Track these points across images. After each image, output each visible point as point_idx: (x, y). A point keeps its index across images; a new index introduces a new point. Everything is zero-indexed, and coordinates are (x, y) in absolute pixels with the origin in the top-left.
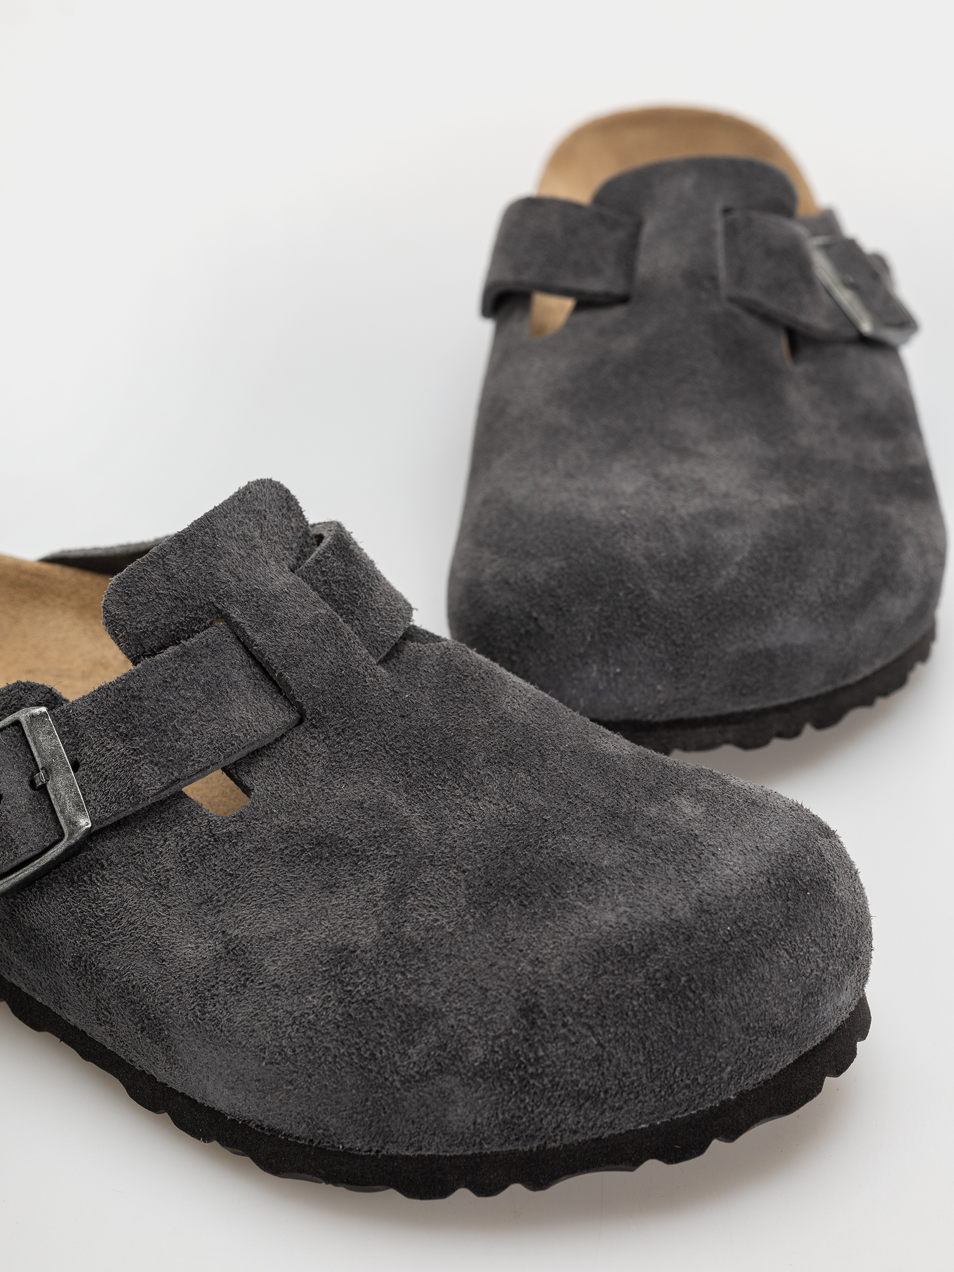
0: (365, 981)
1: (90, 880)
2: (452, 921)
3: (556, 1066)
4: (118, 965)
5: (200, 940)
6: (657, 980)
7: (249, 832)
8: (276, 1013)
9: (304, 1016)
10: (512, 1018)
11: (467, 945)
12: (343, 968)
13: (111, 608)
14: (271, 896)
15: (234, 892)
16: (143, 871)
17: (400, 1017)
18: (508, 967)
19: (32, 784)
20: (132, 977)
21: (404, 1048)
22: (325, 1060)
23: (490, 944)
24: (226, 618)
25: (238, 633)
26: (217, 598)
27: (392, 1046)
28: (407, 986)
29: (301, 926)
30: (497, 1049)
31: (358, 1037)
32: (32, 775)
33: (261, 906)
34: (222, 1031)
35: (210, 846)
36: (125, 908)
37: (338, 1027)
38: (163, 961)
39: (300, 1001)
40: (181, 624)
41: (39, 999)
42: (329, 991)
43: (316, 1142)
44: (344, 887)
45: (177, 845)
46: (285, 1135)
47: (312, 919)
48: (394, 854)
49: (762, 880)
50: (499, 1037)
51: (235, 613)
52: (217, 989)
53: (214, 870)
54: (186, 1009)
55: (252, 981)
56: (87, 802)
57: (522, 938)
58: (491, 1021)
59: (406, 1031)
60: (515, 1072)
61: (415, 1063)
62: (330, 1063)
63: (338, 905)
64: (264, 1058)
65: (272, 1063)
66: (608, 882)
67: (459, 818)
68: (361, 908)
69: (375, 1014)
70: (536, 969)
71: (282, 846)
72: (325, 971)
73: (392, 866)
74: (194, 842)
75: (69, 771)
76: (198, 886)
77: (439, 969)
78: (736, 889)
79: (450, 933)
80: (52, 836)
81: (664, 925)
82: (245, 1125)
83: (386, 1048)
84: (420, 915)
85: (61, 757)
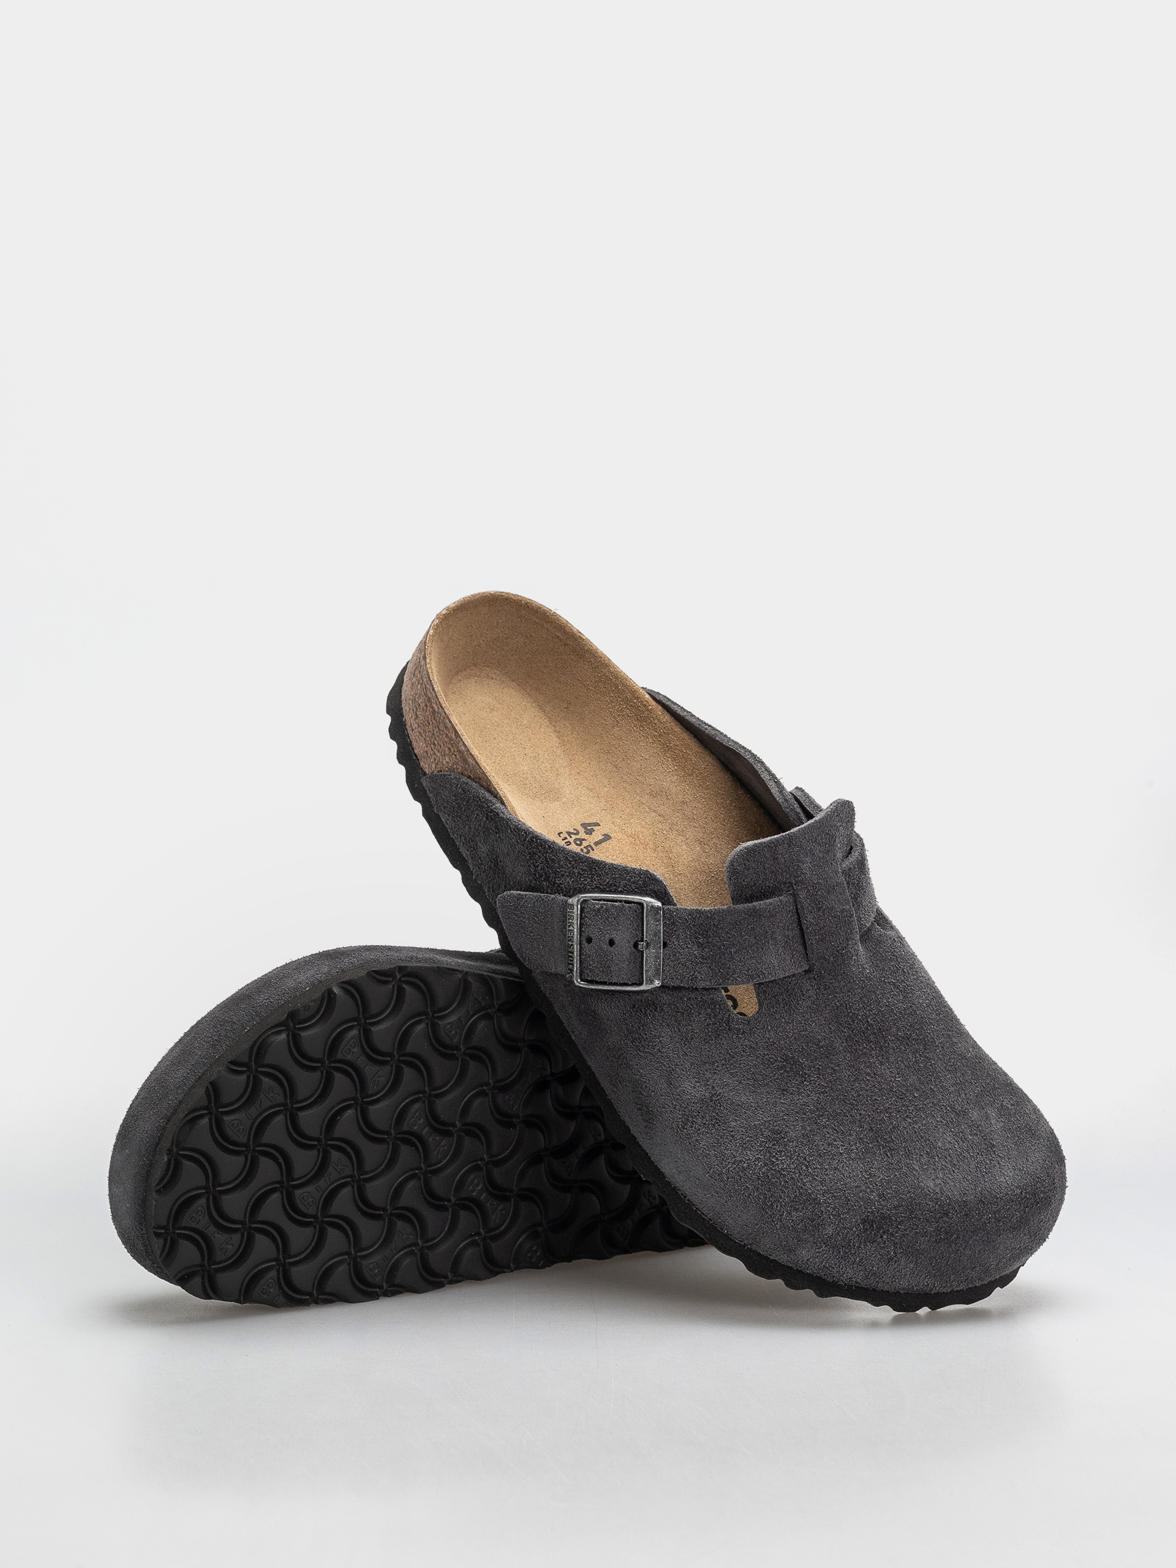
0: (784, 1160)
1: (645, 1012)
2: (844, 1146)
3: (866, 1254)
4: (642, 1069)
5: (698, 1084)
6: (941, 1232)
7: (750, 1034)
8: (726, 1152)
9: (741, 1162)
10: (857, 1221)
11: (848, 1167)
12: (773, 1145)
13: (735, 864)
14: (748, 1079)
15: (728, 1066)
16: (679, 1024)
17: (796, 1192)
18: (866, 1192)
19: (636, 945)
20: (648, 1081)
21: (790, 1210)
22: (744, 1193)
23: (861, 1172)
24: (795, 896)
25: (799, 906)
26: (796, 881)
27: (784, 1206)
28: (807, 1176)
29: (759, 1106)
30: (840, 1234)
31: (768, 1191)
32: (638, 941)
33: (740, 1082)
34: (690, 1143)
35: (725, 1032)
36: (660, 1041)
37: (759, 1179)
38: (671, 1084)
39: (742, 1152)
40: (769, 888)
41: (573, 1037)
42: (761, 1155)
43: (713, 1222)
44: (792, 1094)
45: (705, 1020)
46: (697, 1208)
47: (766, 1105)
48: (826, 1085)
49: (1019, 1191)
50: (845, 1228)
51: (802, 895)
52: (697, 1119)
53: (722, 1047)
54: (673, 1119)
55: (719, 1125)
56: (663, 971)
57: (880, 1177)
58: (845, 1219)
59: (796, 1202)
60: (844, 1248)
61: (793, 1220)
62: (746, 1196)
63: (784, 1103)
64: (708, 1172)
65: (712, 1177)
66: (937, 1160)
67: (868, 1074)
68: (796, 1112)
69: (783, 1183)
70: (880, 1200)
71: (766, 1053)
72: (763, 1141)
73: (822, 1092)
74: (716, 1024)
75: (660, 948)
76: (709, 1051)
77: (828, 1174)
78: (1004, 1191)
79: (840, 1153)
80: (635, 979)
81: (957, 1202)
82: (675, 1189)
83: (781, 1205)
84: (828, 1132)
85: (659, 938)
